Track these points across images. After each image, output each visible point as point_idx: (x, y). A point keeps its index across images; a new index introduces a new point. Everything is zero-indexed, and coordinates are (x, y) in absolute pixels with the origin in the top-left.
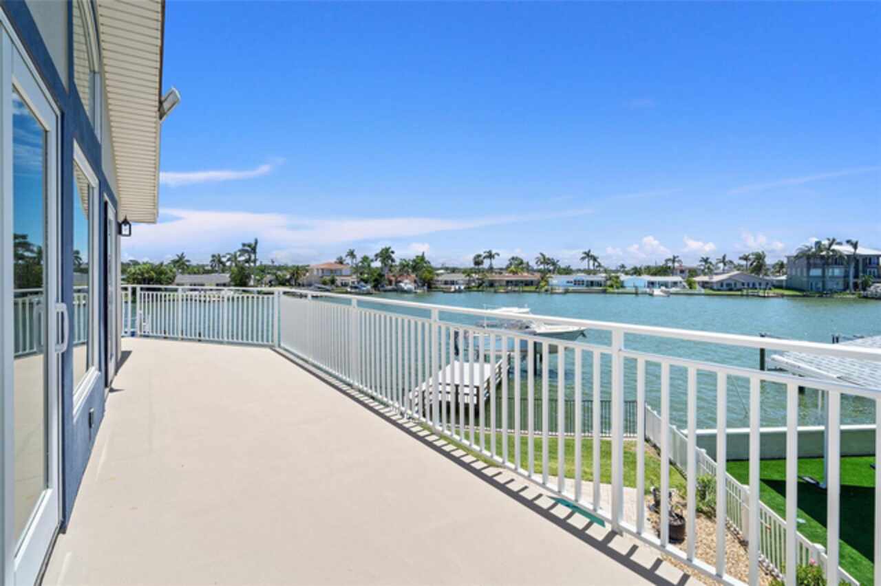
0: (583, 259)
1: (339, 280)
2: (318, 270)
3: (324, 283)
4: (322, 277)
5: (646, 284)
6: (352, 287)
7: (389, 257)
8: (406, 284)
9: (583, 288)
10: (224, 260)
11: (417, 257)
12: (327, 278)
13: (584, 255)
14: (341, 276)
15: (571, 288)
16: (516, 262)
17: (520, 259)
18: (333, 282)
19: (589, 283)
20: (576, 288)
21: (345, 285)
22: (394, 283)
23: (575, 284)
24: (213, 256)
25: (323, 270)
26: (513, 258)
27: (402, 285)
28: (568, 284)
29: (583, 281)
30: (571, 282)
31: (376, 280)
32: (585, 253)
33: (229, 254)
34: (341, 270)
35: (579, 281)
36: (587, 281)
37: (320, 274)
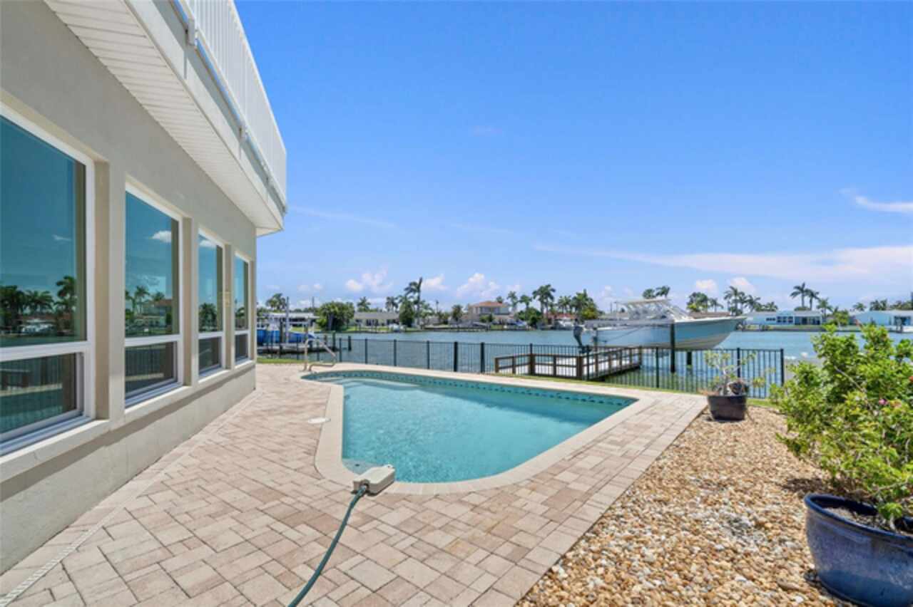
0: (794, 294)
1: (497, 318)
2: (477, 308)
3: (483, 321)
4: (480, 315)
5: (893, 321)
6: (508, 324)
7: (548, 295)
8: (565, 321)
9: (792, 326)
10: (396, 301)
11: (579, 294)
12: (485, 317)
13: (796, 290)
14: (499, 314)
15: (772, 327)
16: (699, 299)
17: (703, 295)
18: (491, 319)
19: (800, 321)
20: (778, 326)
21: (502, 323)
22: (553, 322)
23: (779, 321)
24: (388, 298)
25: (481, 308)
26: (694, 295)
27: (561, 323)
28: (769, 322)
29: (791, 318)
30: (774, 319)
31: (533, 319)
32: (798, 288)
33: (400, 296)
34: (499, 308)
35: (785, 318)
36: (797, 318)
37: (479, 312)
